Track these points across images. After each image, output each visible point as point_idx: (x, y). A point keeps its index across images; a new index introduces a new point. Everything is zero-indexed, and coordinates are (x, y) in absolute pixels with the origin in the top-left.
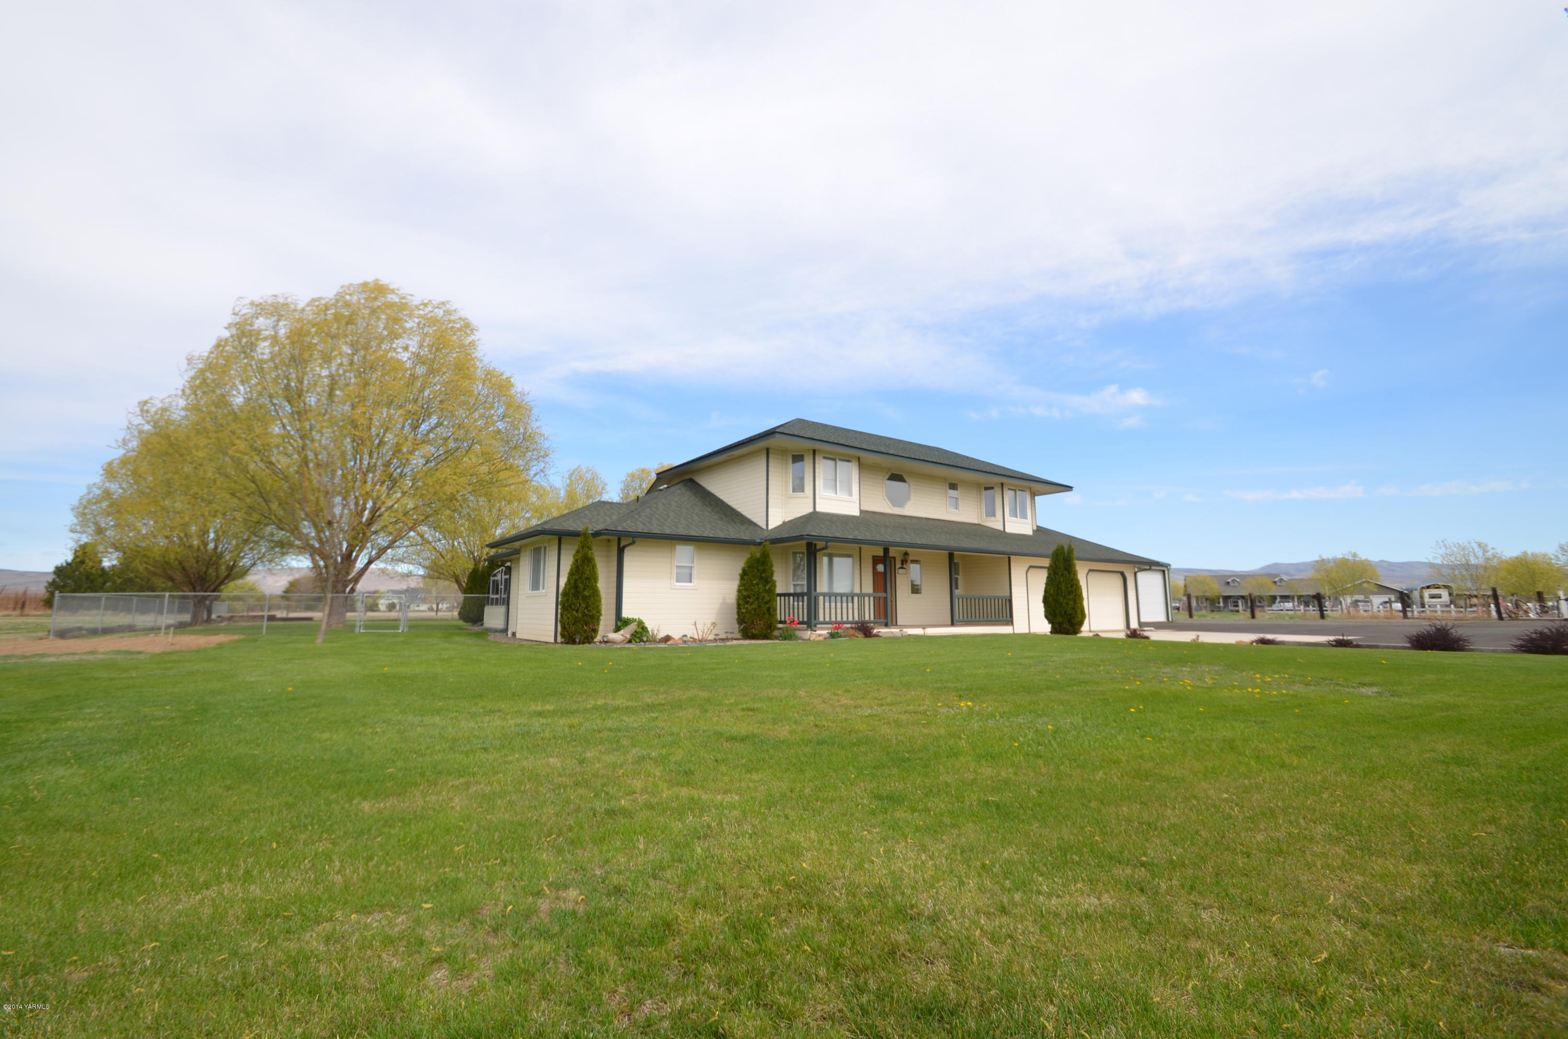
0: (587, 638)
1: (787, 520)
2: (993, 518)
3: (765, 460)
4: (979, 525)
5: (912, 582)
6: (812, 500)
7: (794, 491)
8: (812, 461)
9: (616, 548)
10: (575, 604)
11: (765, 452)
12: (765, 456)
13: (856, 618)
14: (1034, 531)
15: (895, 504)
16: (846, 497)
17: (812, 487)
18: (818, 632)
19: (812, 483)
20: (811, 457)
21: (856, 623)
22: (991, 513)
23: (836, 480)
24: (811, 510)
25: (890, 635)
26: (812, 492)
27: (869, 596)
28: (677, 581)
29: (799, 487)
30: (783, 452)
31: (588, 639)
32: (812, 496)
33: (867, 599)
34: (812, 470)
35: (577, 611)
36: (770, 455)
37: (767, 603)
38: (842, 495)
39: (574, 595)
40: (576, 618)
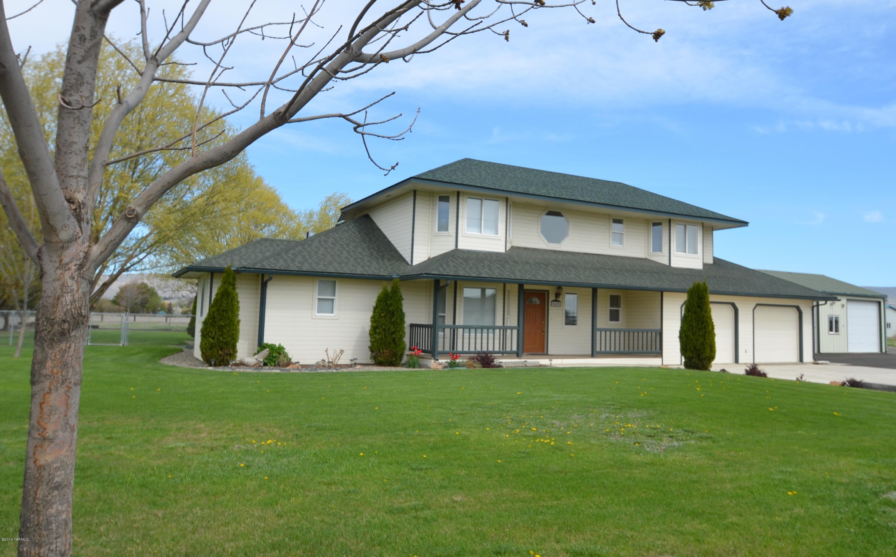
0: (223, 360)
1: (432, 256)
2: (659, 253)
3: (412, 202)
4: (646, 259)
5: (567, 313)
6: (454, 239)
7: (439, 229)
8: (456, 202)
9: (260, 282)
10: (211, 332)
11: (413, 194)
12: (412, 198)
13: (479, 349)
14: (705, 265)
15: (550, 240)
16: (491, 235)
17: (455, 227)
18: (440, 361)
19: (455, 223)
20: (456, 198)
21: (478, 353)
22: (658, 248)
23: (481, 220)
24: (453, 248)
25: (513, 365)
26: (455, 231)
27: (512, 328)
28: (318, 312)
29: (443, 227)
30: (430, 195)
31: (223, 362)
32: (454, 235)
33: (509, 331)
34: (455, 210)
35: (213, 338)
36: (417, 197)
37: (393, 333)
38: (486, 233)
39: (211, 324)
40: (212, 344)
